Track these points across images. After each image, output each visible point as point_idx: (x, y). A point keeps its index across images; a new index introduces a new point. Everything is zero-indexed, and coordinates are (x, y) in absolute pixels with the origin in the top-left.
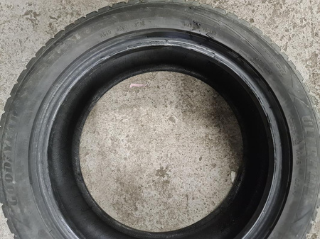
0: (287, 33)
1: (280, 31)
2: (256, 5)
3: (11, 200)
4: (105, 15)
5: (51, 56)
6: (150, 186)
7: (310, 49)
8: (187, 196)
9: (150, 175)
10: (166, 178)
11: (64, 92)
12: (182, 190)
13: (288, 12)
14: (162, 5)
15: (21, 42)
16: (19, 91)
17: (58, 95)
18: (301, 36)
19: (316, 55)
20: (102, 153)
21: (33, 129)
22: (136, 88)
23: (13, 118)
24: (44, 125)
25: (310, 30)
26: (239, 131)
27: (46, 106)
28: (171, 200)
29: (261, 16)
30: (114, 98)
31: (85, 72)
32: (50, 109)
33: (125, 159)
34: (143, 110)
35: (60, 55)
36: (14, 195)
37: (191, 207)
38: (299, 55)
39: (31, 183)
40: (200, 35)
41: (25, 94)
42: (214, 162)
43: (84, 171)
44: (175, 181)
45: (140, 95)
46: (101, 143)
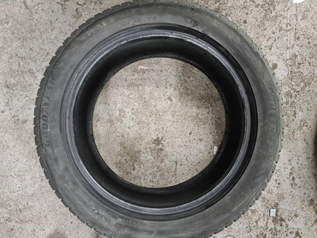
0: (273, 35)
1: (268, 33)
2: (250, 9)
3: (45, 142)
4: (126, 9)
5: (83, 37)
6: (147, 152)
7: (291, 50)
8: (176, 162)
9: (148, 143)
10: (160, 146)
11: (89, 66)
12: (173, 157)
13: (276, 17)
14: (170, 5)
15: (51, 22)
16: (57, 62)
17: (85, 68)
18: (285, 39)
19: (296, 56)
20: (110, 121)
21: (65, 92)
22: (143, 70)
23: (51, 82)
24: (73, 90)
25: (293, 34)
26: (224, 114)
27: (76, 75)
28: (163, 164)
29: (253, 19)
30: (124, 77)
31: (106, 52)
32: (78, 78)
33: (129, 128)
34: (147, 89)
35: (90, 37)
36: (48, 139)
37: (179, 172)
38: (281, 54)
39: (61, 132)
40: (197, 31)
41: (62, 64)
42: (201, 137)
43: (95, 134)
44: (168, 149)
45: (146, 76)
46: (111, 113)
